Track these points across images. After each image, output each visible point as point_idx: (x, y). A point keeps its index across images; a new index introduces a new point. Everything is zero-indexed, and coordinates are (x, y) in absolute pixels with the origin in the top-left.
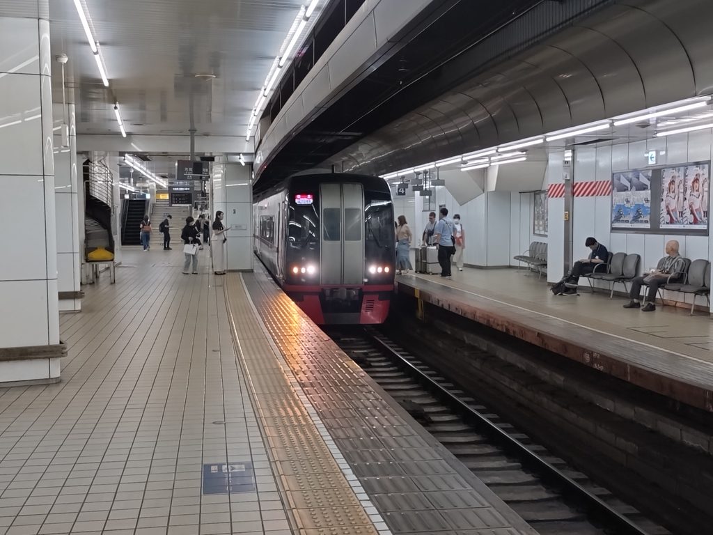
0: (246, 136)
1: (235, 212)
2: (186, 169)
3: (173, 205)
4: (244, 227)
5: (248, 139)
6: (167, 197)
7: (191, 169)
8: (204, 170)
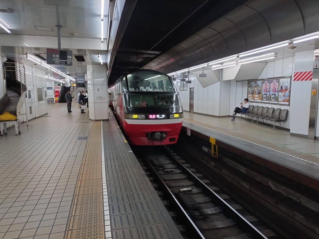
0: (101, 39)
1: (98, 90)
2: (54, 55)
3: (78, 88)
4: (103, 98)
5: (102, 40)
6: (75, 85)
7: (58, 56)
8: (68, 57)
